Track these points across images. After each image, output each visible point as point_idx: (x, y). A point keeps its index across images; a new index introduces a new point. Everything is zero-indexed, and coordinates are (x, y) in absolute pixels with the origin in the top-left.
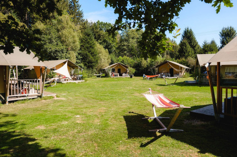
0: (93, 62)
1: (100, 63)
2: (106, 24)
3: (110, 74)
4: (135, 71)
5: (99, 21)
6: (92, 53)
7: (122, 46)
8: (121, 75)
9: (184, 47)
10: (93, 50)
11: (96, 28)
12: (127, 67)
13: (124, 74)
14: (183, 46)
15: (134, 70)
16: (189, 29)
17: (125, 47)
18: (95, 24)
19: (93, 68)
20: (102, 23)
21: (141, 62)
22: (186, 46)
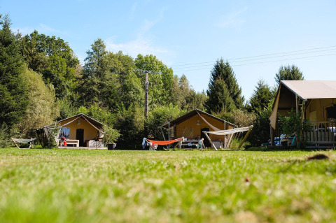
0: (13, 110)
1: (31, 114)
2: (53, 39)
3: (57, 140)
4: (119, 135)
5: (35, 32)
6: (10, 88)
7: (89, 85)
8: (84, 144)
9: (220, 94)
10: (13, 80)
11: (30, 46)
12: (100, 126)
13: (91, 143)
14: (218, 91)
15: (116, 134)
16: (225, 62)
17: (95, 88)
18: (27, 37)
19: (10, 125)
20: (43, 36)
21: (133, 117)
22: (222, 92)
